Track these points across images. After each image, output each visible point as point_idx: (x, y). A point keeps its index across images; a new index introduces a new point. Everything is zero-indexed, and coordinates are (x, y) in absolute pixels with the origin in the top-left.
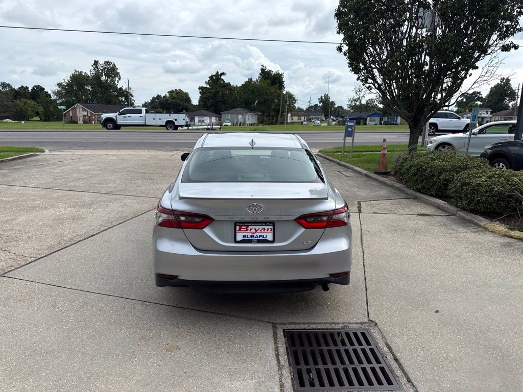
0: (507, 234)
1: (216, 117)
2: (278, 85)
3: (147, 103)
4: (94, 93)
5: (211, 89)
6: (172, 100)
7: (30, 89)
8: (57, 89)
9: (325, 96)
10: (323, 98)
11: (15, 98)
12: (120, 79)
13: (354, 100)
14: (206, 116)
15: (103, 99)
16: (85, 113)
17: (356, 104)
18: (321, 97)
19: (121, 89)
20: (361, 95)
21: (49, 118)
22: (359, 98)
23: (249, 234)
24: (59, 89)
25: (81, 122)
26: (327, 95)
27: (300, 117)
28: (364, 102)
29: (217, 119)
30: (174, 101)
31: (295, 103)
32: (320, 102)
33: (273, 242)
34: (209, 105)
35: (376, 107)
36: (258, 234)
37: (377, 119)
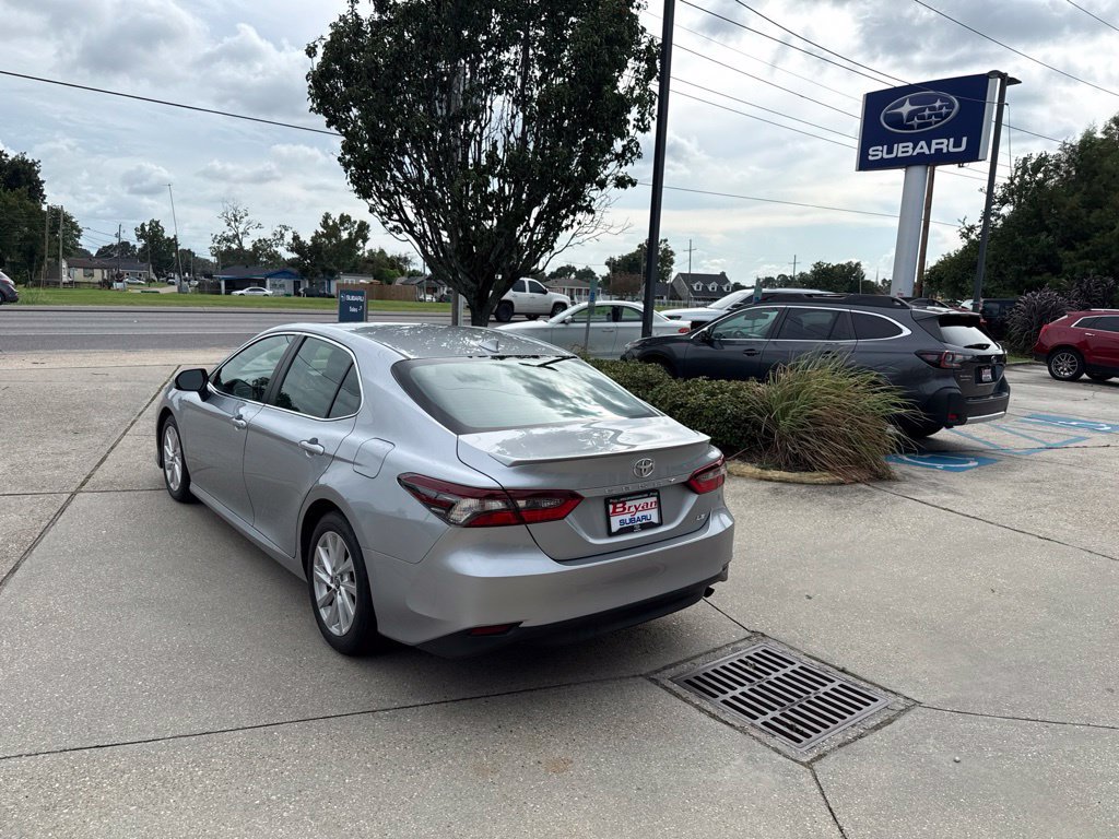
0: (764, 476)
2: (24, 189)
9: (151, 224)
10: (147, 228)
13: (225, 239)
17: (230, 247)
18: (143, 225)
20: (241, 230)
22: (236, 236)
23: (627, 517)
26: (157, 223)
27: (91, 271)
28: (248, 245)
31: (78, 236)
32: (140, 237)
33: (660, 524)
35: (275, 257)
36: (639, 514)
37: (289, 284)
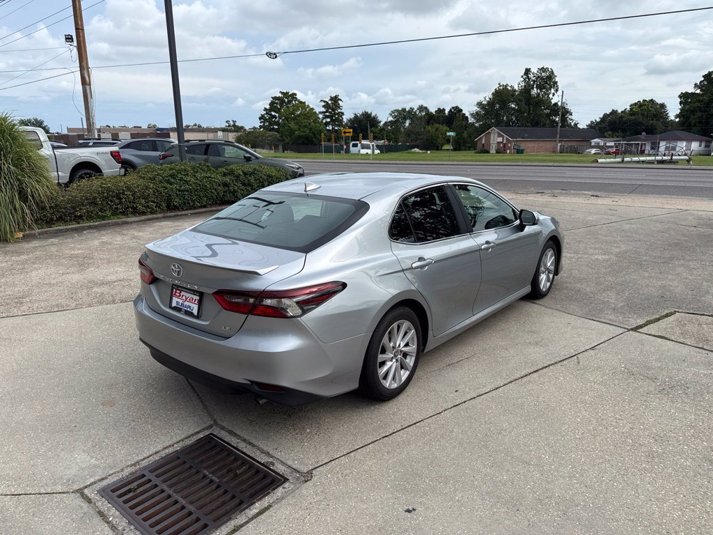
1: (701, 142)
3: (594, 123)
4: (519, 112)
5: (702, 95)
6: (631, 117)
7: (447, 112)
8: (475, 109)
11: (428, 123)
12: (557, 91)
14: (682, 140)
15: (529, 120)
16: (500, 139)
19: (556, 104)
21: (460, 146)
23: (181, 301)
24: (478, 109)
25: (493, 151)
29: (703, 144)
30: (633, 117)
33: (198, 317)
34: (693, 121)
36: (186, 303)
